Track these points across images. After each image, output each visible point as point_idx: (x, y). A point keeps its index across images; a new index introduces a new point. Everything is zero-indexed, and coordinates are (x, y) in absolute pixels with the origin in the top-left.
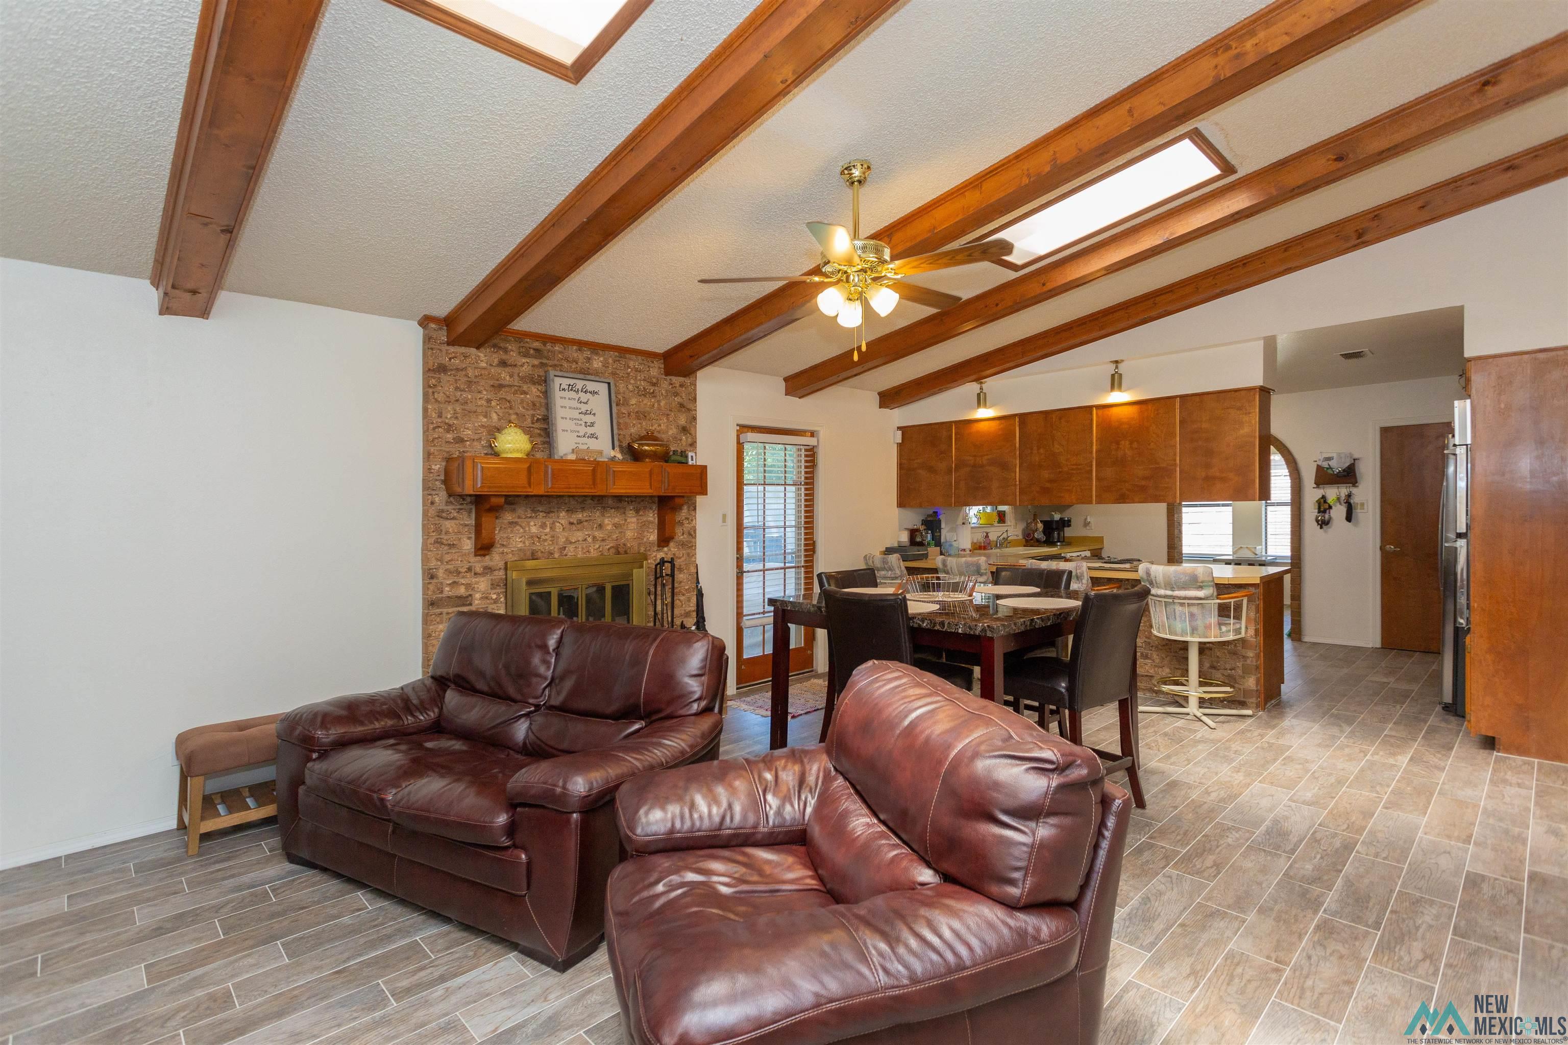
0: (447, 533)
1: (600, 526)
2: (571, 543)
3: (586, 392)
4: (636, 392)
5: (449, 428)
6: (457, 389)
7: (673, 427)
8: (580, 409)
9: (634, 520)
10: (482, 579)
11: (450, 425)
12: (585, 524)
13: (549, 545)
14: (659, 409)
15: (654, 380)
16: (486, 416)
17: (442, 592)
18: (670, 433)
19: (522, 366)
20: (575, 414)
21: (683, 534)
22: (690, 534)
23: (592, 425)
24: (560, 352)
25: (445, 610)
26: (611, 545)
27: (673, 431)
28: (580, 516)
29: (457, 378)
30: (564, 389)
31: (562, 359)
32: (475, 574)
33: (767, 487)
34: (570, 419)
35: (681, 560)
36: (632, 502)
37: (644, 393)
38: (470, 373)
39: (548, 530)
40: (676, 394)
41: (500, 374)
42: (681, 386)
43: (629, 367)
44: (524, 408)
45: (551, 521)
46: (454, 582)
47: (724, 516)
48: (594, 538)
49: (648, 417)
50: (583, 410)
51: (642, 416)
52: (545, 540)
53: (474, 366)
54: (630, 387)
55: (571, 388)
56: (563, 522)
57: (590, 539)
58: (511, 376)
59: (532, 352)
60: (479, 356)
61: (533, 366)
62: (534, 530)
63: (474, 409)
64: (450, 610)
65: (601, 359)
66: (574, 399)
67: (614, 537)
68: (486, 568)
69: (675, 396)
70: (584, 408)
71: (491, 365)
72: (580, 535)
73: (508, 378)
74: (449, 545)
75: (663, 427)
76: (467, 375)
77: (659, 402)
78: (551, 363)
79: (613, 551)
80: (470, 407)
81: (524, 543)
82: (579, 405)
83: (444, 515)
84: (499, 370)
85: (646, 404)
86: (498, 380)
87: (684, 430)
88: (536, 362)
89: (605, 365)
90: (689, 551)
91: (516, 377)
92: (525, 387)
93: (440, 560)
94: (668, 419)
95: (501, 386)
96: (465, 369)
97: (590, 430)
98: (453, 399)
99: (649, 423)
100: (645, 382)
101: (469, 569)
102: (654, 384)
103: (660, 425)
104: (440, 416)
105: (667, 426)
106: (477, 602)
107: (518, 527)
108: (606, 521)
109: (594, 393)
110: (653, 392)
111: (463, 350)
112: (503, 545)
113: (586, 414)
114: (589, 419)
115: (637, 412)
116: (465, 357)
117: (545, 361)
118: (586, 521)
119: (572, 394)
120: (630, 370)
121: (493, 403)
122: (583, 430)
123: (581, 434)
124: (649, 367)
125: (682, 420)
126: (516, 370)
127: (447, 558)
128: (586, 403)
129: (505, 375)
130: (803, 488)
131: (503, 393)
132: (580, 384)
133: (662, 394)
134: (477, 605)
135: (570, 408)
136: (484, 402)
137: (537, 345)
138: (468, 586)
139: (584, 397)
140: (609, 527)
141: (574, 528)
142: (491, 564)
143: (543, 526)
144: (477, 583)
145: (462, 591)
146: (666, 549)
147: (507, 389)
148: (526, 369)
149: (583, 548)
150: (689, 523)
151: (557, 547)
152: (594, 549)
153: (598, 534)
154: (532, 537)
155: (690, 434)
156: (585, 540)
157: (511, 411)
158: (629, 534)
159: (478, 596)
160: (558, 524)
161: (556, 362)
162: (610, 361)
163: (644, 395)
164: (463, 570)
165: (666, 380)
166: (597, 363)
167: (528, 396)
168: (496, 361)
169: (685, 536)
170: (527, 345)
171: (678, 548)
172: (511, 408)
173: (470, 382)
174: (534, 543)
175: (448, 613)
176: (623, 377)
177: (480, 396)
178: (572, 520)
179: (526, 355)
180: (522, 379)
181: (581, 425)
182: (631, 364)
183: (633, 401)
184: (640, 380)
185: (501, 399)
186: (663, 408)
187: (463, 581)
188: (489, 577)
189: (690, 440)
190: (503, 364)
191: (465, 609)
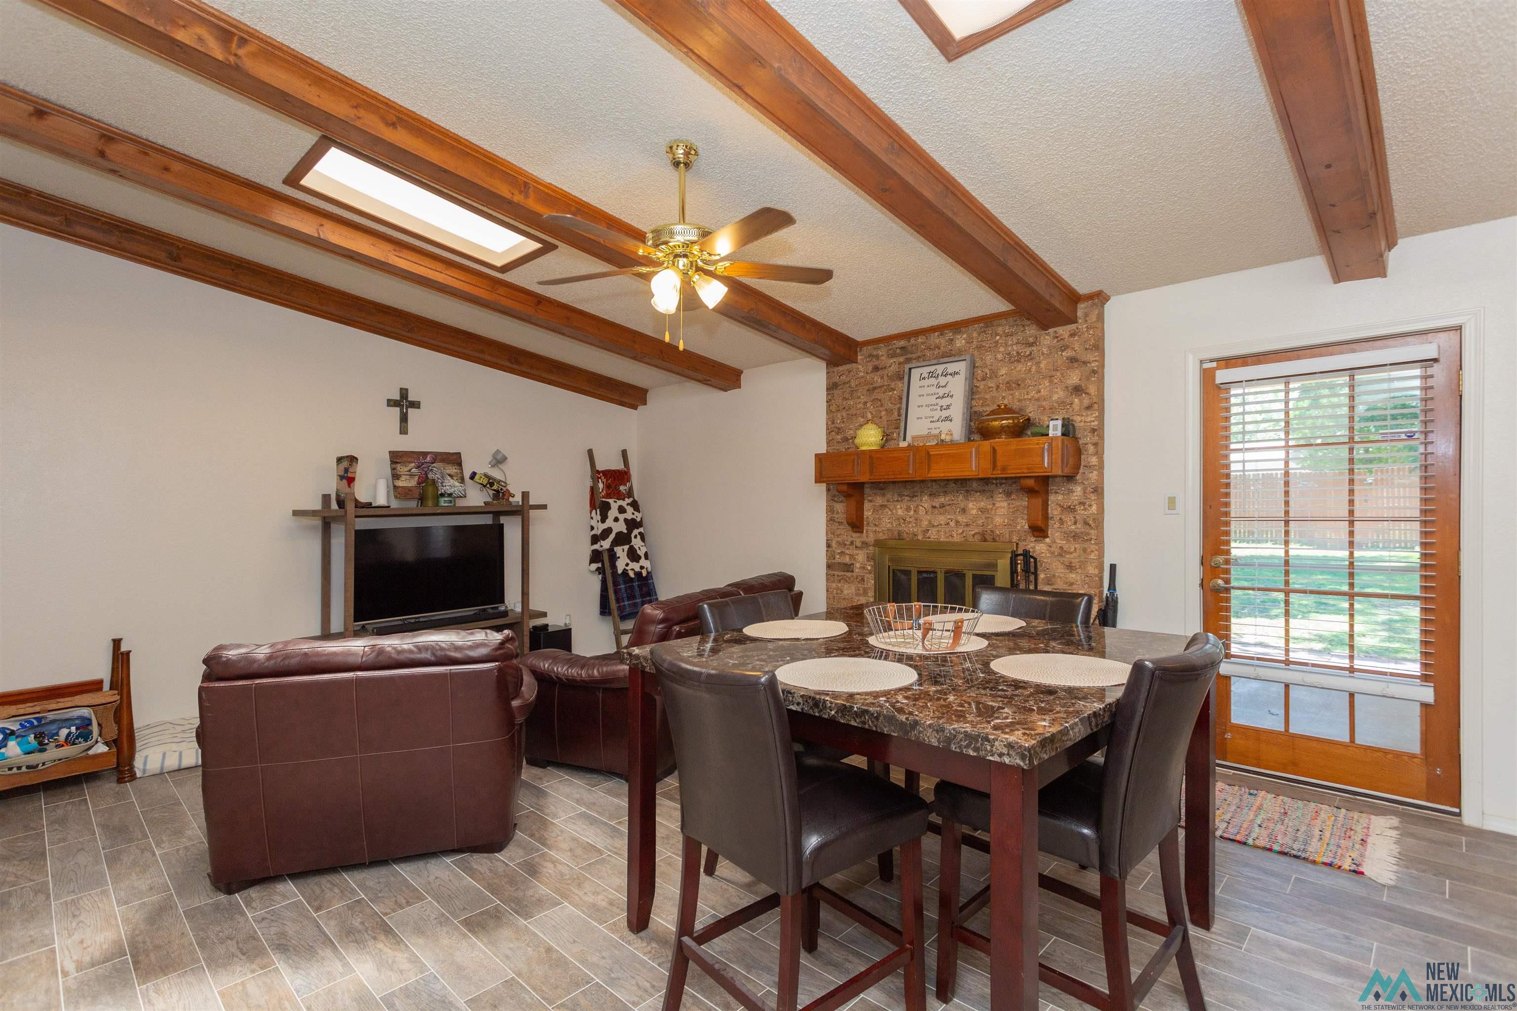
0: (838, 513)
1: (964, 511)
2: (934, 526)
3: (945, 376)
4: (1007, 360)
5: (839, 431)
6: (845, 399)
7: (1059, 390)
8: (938, 393)
9: (1005, 504)
10: (860, 552)
11: (839, 429)
12: (948, 508)
13: (913, 527)
14: (1038, 371)
15: (1031, 340)
16: (863, 417)
17: (834, 559)
18: (1055, 397)
19: (890, 366)
20: (932, 400)
21: (1075, 523)
22: (1086, 523)
23: (948, 407)
24: (922, 343)
25: (836, 573)
26: (977, 531)
27: (1059, 394)
28: (943, 500)
29: (844, 390)
30: (924, 378)
31: (925, 349)
32: (856, 547)
34: (926, 406)
35: (1072, 556)
36: (1001, 484)
37: (1019, 358)
38: (853, 384)
39: (912, 513)
40: (1065, 348)
41: (873, 378)
42: (1072, 335)
43: (997, 334)
44: (892, 403)
45: (915, 504)
46: (842, 552)
47: (1172, 503)
48: (957, 522)
49: (1023, 385)
50: (941, 394)
51: (1014, 385)
52: (910, 522)
53: (854, 378)
54: (1000, 356)
55: (931, 375)
56: (926, 506)
57: (952, 524)
58: (882, 378)
59: (898, 351)
60: (858, 369)
61: (900, 364)
62: (900, 512)
63: (854, 413)
64: (840, 574)
65: (965, 336)
66: (933, 385)
67: (980, 522)
68: (863, 543)
69: (1063, 351)
70: (941, 391)
71: (867, 373)
72: (942, 519)
73: (879, 380)
74: (839, 522)
75: (1043, 392)
76: (850, 387)
77: (1038, 363)
78: (914, 356)
79: (978, 537)
80: (853, 411)
81: (892, 524)
82: (937, 391)
83: (836, 499)
84: (872, 375)
85: (1021, 370)
86: (872, 384)
87: (1077, 390)
88: (901, 359)
89: (969, 342)
90: (1086, 545)
91: (885, 378)
93: (833, 533)
94: (1051, 382)
95: (875, 388)
96: (849, 381)
97: (945, 414)
98: (841, 407)
99: (1025, 391)
100: (1019, 346)
101: (852, 543)
102: (1031, 345)
103: (1039, 391)
104: (833, 423)
105: (1050, 391)
106: (857, 570)
107: (887, 510)
108: (971, 505)
109: (956, 373)
110: (1030, 354)
111: (848, 367)
112: (876, 525)
113: (943, 397)
114: (945, 402)
115: (1008, 383)
116: (849, 372)
117: (909, 356)
118: (949, 505)
119: (933, 381)
120: (998, 337)
121: (868, 405)
122: (937, 414)
123: (936, 418)
124: (1023, 326)
125: (1074, 378)
126: (885, 372)
127: (838, 532)
128: (945, 386)
129: (877, 379)
131: (876, 395)
132: (940, 369)
133: (1043, 354)
134: (858, 572)
135: (928, 395)
136: (861, 405)
137: (902, 343)
138: (852, 556)
139: (942, 380)
140: (974, 512)
141: (936, 512)
142: (867, 540)
143: (908, 509)
144: (857, 554)
145: (847, 560)
146: (1047, 540)
147: (879, 390)
148: (894, 368)
149: (945, 533)
150: (1085, 509)
151: (920, 529)
152: (957, 534)
153: (962, 519)
154: (898, 519)
155: (1086, 393)
156: (948, 524)
157: (881, 409)
158: (998, 520)
159: (858, 565)
160: (921, 508)
161: (919, 354)
162: (975, 335)
163: (1018, 361)
164: (848, 543)
165: (1048, 334)
166: (960, 342)
167: (895, 392)
168: (870, 368)
169: (1079, 526)
170: (894, 346)
171: (1068, 541)
172: (882, 406)
173: (853, 391)
174: (900, 524)
175: (838, 576)
176: (990, 347)
177: (859, 401)
178: (934, 504)
179: (893, 356)
180: (891, 378)
181: (936, 409)
182: (1000, 330)
183: (1003, 371)
184: (1012, 345)
185: (874, 400)
186: (1043, 370)
187: (848, 552)
188: (865, 550)
189: (1086, 402)
190: (876, 369)
191: (849, 574)
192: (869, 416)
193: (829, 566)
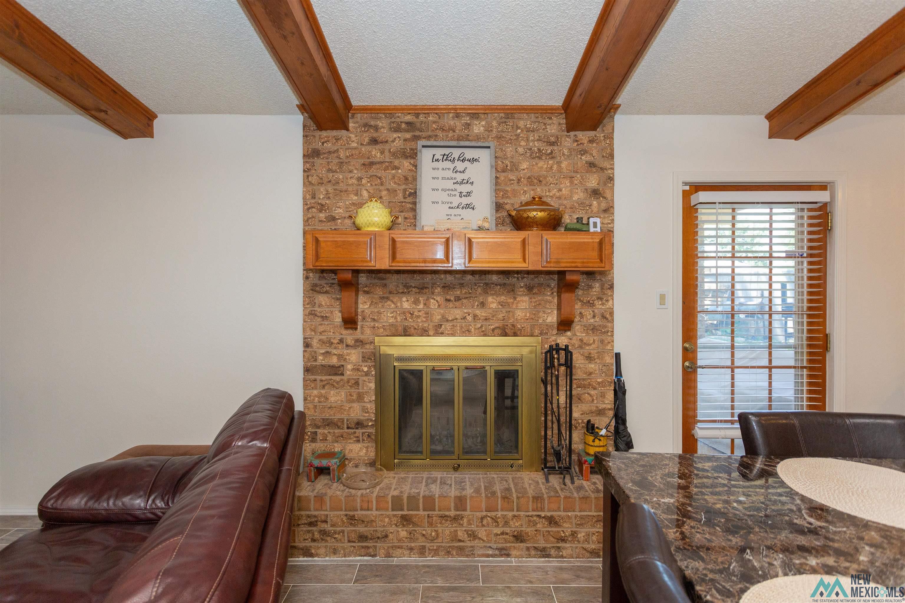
0: (320, 306)
1: (483, 304)
2: (447, 321)
3: (463, 161)
4: (528, 155)
5: (322, 208)
6: (329, 170)
7: (579, 191)
8: (455, 178)
9: (526, 298)
10: (353, 351)
11: (322, 205)
12: (465, 301)
13: (422, 321)
14: (560, 170)
15: (552, 139)
16: (356, 195)
17: (316, 360)
18: (575, 198)
19: (393, 141)
20: (449, 185)
21: (594, 317)
22: (604, 317)
23: (469, 194)
24: (434, 122)
25: (318, 378)
26: (497, 325)
27: (579, 195)
28: (458, 293)
29: (330, 160)
30: (437, 160)
31: (437, 129)
32: (347, 346)
33: (737, 263)
34: (442, 190)
35: (591, 348)
36: (523, 278)
37: (540, 155)
38: (342, 155)
39: (421, 306)
40: (584, 152)
41: (370, 152)
42: (591, 141)
43: (518, 128)
44: (395, 183)
45: (425, 298)
46: (327, 352)
47: (662, 298)
48: (475, 316)
49: (544, 182)
50: (459, 180)
51: (535, 181)
52: (418, 317)
53: (344, 147)
54: (521, 150)
55: (446, 158)
56: (438, 298)
57: (469, 318)
58: (382, 153)
59: (403, 126)
60: (350, 137)
61: (405, 140)
62: (406, 305)
63: (345, 188)
64: (324, 378)
65: (483, 123)
66: (449, 169)
67: (500, 316)
68: (357, 341)
69: (582, 155)
70: (459, 177)
71: (361, 144)
72: (458, 313)
73: (378, 155)
74: (322, 317)
75: (564, 191)
76: (338, 157)
77: (559, 163)
78: (424, 134)
79: (498, 331)
80: (342, 186)
81: (396, 318)
82: (454, 175)
83: (318, 289)
84: (369, 148)
85: (542, 167)
86: (368, 158)
87: (596, 193)
88: (408, 136)
89: (489, 130)
90: (604, 337)
91: (387, 153)
92: (396, 163)
93: (314, 330)
94: (571, 182)
95: (372, 164)
96: (337, 151)
97: (465, 201)
98: (325, 180)
99: (545, 188)
100: (540, 143)
101: (341, 341)
102: (552, 144)
103: (560, 190)
104: (314, 197)
105: (571, 191)
106: (348, 373)
107: (389, 303)
108: (490, 299)
109: (473, 160)
110: (552, 152)
111: (335, 133)
112: (374, 319)
113: (461, 183)
114: (465, 188)
115: (529, 178)
116: (337, 139)
117: (417, 133)
118: (465, 298)
119: (448, 164)
120: (519, 131)
121: (364, 181)
122: (456, 201)
123: (455, 204)
124: (545, 124)
125: (593, 182)
126: (387, 147)
127: (321, 329)
128: (463, 172)
129: (375, 153)
130: (805, 261)
131: (373, 171)
132: (456, 153)
133: (564, 154)
134: (349, 375)
135: (443, 178)
136: (354, 181)
137: (409, 118)
138: (340, 357)
139: (460, 166)
140: (494, 306)
141: (451, 305)
142: (362, 337)
143: (416, 302)
144: (348, 354)
145: (334, 361)
146: (569, 333)
147: (378, 166)
148: (398, 144)
149: (461, 327)
150: (603, 304)
151: (431, 324)
152: (475, 329)
153: (480, 313)
154: (404, 313)
155: (604, 198)
156: (465, 318)
157: (381, 188)
158: (519, 314)
159: (350, 367)
160: (432, 301)
161: (430, 133)
162: (494, 124)
163: (540, 158)
164: (335, 341)
165: (568, 137)
166: (478, 128)
167: (400, 171)
168: (367, 140)
169: (597, 319)
170: (398, 120)
171: (587, 333)
172: (382, 184)
173: (342, 163)
174: (406, 319)
175: (321, 381)
176: (511, 139)
177: (351, 175)
178: (448, 297)
179: (397, 130)
180: (394, 154)
181: (455, 195)
182: (521, 124)
183: (524, 165)
184: (533, 141)
185: (371, 176)
186: (565, 170)
187: (335, 351)
188: (359, 350)
189: (604, 205)
190: (374, 141)
191: (338, 378)
192: (365, 194)
193: (307, 370)
